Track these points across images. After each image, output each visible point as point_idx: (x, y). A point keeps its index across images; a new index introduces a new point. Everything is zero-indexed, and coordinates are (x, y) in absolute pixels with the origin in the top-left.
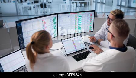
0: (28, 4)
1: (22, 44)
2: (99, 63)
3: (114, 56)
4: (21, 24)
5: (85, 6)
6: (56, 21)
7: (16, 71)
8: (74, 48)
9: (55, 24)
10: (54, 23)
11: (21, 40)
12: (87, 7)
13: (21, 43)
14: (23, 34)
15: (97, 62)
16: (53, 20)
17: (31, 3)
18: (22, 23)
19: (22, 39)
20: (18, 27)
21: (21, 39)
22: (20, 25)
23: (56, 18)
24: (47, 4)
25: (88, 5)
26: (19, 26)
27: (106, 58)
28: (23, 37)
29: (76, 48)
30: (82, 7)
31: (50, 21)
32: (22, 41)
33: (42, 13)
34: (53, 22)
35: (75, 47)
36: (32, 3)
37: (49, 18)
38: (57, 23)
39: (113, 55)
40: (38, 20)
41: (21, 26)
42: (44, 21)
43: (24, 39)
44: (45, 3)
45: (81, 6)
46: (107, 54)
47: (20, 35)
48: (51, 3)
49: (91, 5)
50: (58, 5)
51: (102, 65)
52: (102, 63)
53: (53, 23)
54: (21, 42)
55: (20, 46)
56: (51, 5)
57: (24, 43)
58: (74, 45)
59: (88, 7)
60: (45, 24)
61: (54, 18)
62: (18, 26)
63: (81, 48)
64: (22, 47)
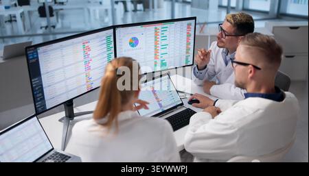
0: (7, 8)
1: (39, 103)
2: (230, 128)
3: (261, 111)
4: (37, 54)
5: (146, 10)
6: (113, 43)
7: (40, 161)
8: (157, 103)
9: (110, 52)
10: (109, 49)
11: (38, 92)
12: (151, 13)
13: (39, 99)
14: (42, 76)
15: (225, 127)
16: (105, 42)
17: (12, 6)
18: (39, 51)
19: (39, 89)
20: (31, 61)
21: (37, 89)
22: (35, 56)
23: (112, 37)
24: (55, 7)
25: (153, 8)
26: (34, 58)
27: (245, 118)
28: (42, 85)
29: (160, 105)
30: (138, 12)
31: (100, 44)
32: (40, 94)
33: (44, 29)
34: (105, 46)
35: (158, 101)
36: (15, 5)
37: (97, 37)
38: (113, 49)
39: (259, 110)
40: (73, 44)
41: (37, 57)
42: (86, 45)
43: (44, 90)
44: (49, 4)
45: (135, 10)
46: (244, 110)
47: (35, 80)
48: (62, 3)
49: (159, 7)
50: (82, 9)
51: (236, 132)
52: (236, 129)
53: (105, 50)
54: (38, 95)
55: (35, 106)
56: (62, 9)
57: (44, 98)
58: (157, 98)
59: (154, 12)
60: (89, 53)
61: (108, 37)
62: (31, 57)
63: (171, 103)
64: (40, 109)
